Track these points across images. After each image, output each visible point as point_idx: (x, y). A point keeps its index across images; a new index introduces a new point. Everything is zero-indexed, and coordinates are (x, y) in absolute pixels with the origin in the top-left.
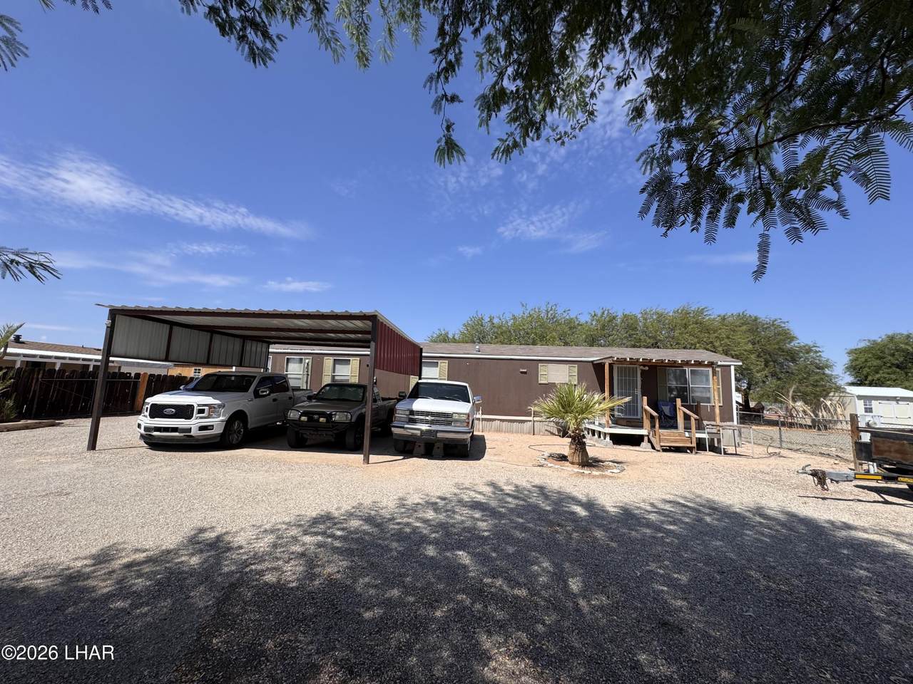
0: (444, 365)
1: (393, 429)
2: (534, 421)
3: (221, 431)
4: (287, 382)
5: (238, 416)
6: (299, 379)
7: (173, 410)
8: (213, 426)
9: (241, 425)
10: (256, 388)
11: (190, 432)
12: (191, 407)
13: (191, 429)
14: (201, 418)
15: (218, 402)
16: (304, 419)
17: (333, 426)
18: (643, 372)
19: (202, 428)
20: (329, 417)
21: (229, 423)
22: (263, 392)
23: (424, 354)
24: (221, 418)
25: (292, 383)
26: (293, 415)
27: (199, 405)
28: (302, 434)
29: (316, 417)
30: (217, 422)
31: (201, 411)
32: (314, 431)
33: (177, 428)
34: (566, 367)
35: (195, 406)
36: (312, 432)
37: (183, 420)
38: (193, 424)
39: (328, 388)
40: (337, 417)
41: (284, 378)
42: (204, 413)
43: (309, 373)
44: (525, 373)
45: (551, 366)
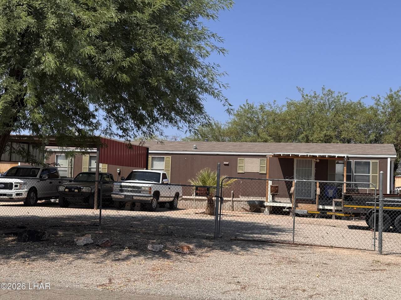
0: (168, 159)
1: (112, 195)
2: (233, 201)
3: (26, 197)
4: (57, 172)
5: (32, 190)
6: (66, 171)
7: (3, 185)
8: (22, 193)
9: (34, 195)
10: (40, 175)
11: (12, 196)
12: (12, 184)
13: (12, 194)
14: (17, 189)
15: (22, 182)
16: (67, 190)
17: (82, 194)
18: (317, 164)
19: (17, 194)
20: (79, 189)
21: (29, 192)
22: (44, 177)
24: (26, 190)
25: (61, 174)
26: (61, 189)
27: (15, 183)
28: (66, 199)
29: (73, 189)
30: (24, 191)
31: (16, 186)
32: (72, 197)
33: (6, 194)
34: (258, 160)
35: (14, 183)
36: (72, 198)
37: (8, 190)
38: (13, 192)
39: (81, 175)
40: (84, 189)
41: (56, 170)
42: (17, 187)
43: (73, 167)
44: (227, 165)
45: (247, 159)
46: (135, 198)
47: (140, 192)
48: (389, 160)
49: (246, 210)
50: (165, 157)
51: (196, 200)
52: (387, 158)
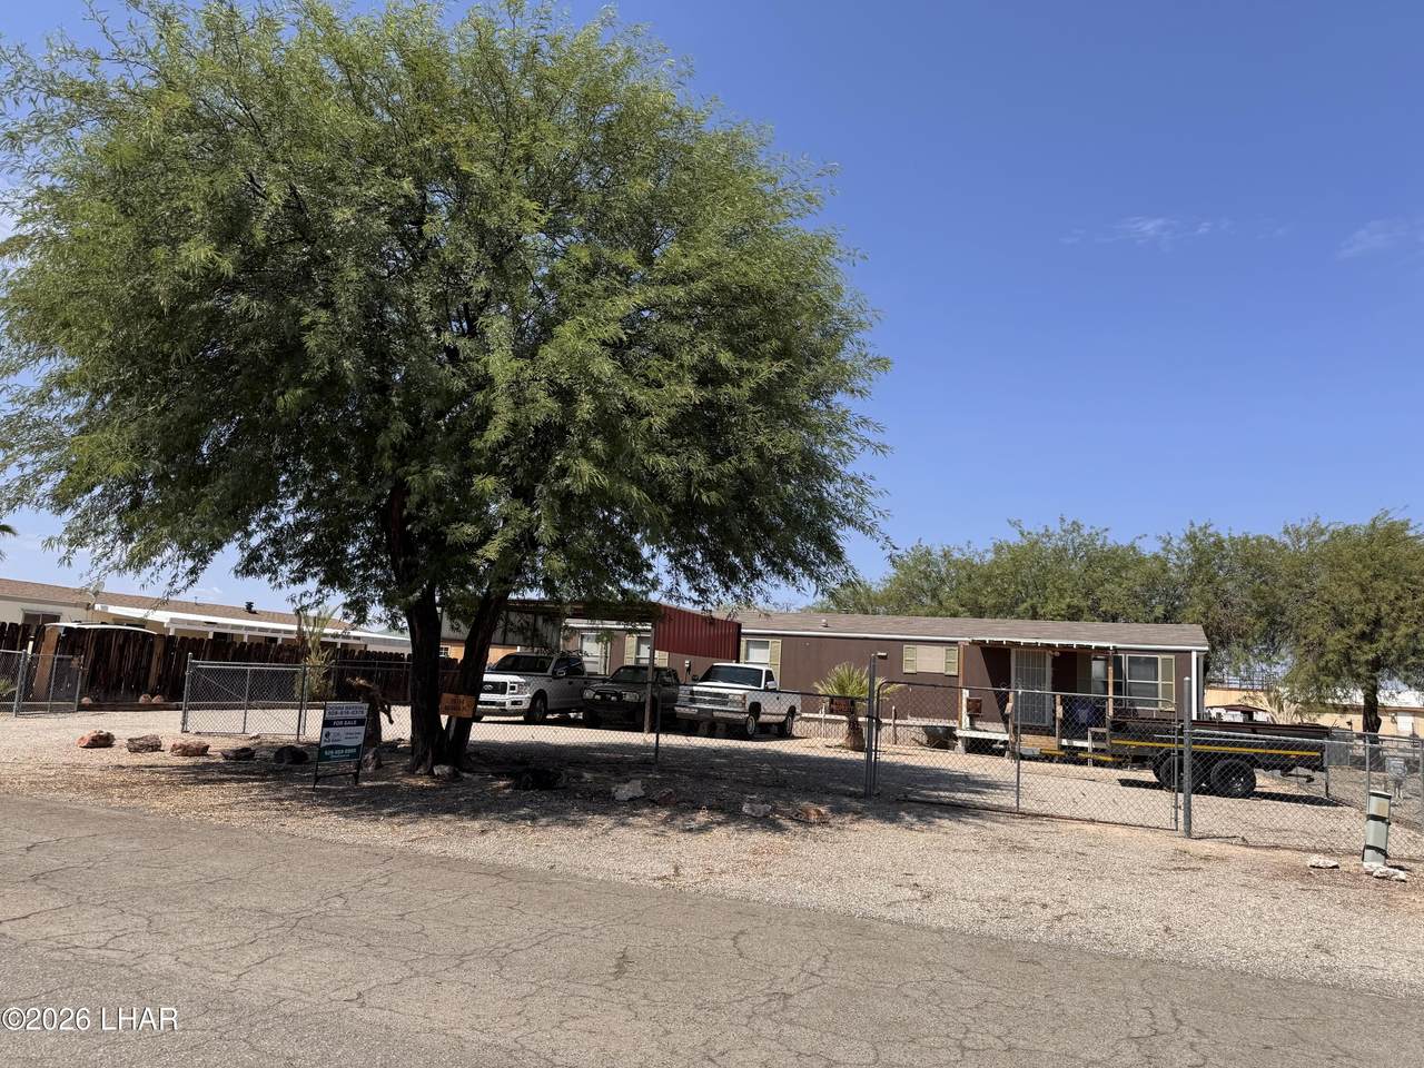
0: (776, 644)
1: (676, 708)
2: (895, 726)
3: (528, 707)
4: (581, 664)
5: (539, 696)
6: (597, 663)
7: (491, 686)
8: (521, 701)
9: (542, 704)
10: (553, 670)
11: (505, 706)
12: (505, 684)
13: (505, 703)
14: (513, 694)
15: (523, 680)
16: (598, 697)
17: (623, 705)
18: (1055, 660)
19: (514, 703)
20: (620, 696)
21: (534, 699)
22: (560, 673)
23: (743, 631)
24: (528, 695)
25: (589, 668)
26: (588, 694)
27: (510, 682)
28: (596, 712)
29: (608, 696)
30: (525, 697)
31: (512, 688)
32: (606, 709)
33: (495, 702)
34: (941, 650)
35: (508, 683)
36: (605, 711)
37: (499, 695)
38: (507, 698)
39: (622, 671)
40: (627, 696)
41: (579, 660)
42: (514, 690)
43: (608, 656)
44: (884, 657)
45: (920, 648)
46: (716, 714)
47: (725, 704)
48: (1194, 655)
49: (921, 744)
50: (770, 641)
51: (827, 721)
52: (1190, 652)
